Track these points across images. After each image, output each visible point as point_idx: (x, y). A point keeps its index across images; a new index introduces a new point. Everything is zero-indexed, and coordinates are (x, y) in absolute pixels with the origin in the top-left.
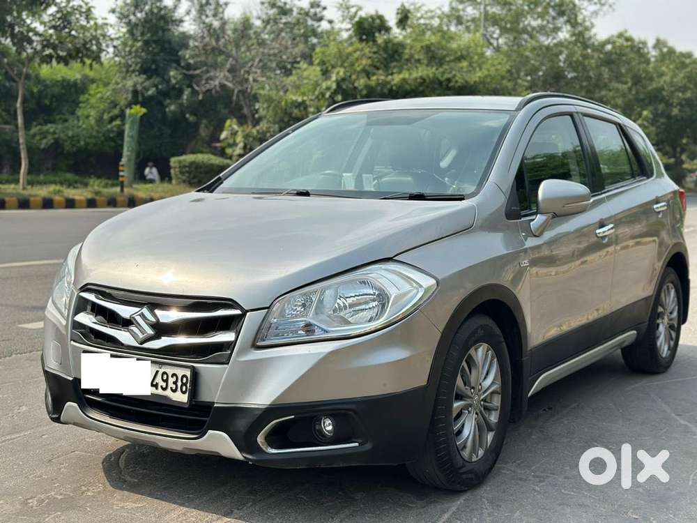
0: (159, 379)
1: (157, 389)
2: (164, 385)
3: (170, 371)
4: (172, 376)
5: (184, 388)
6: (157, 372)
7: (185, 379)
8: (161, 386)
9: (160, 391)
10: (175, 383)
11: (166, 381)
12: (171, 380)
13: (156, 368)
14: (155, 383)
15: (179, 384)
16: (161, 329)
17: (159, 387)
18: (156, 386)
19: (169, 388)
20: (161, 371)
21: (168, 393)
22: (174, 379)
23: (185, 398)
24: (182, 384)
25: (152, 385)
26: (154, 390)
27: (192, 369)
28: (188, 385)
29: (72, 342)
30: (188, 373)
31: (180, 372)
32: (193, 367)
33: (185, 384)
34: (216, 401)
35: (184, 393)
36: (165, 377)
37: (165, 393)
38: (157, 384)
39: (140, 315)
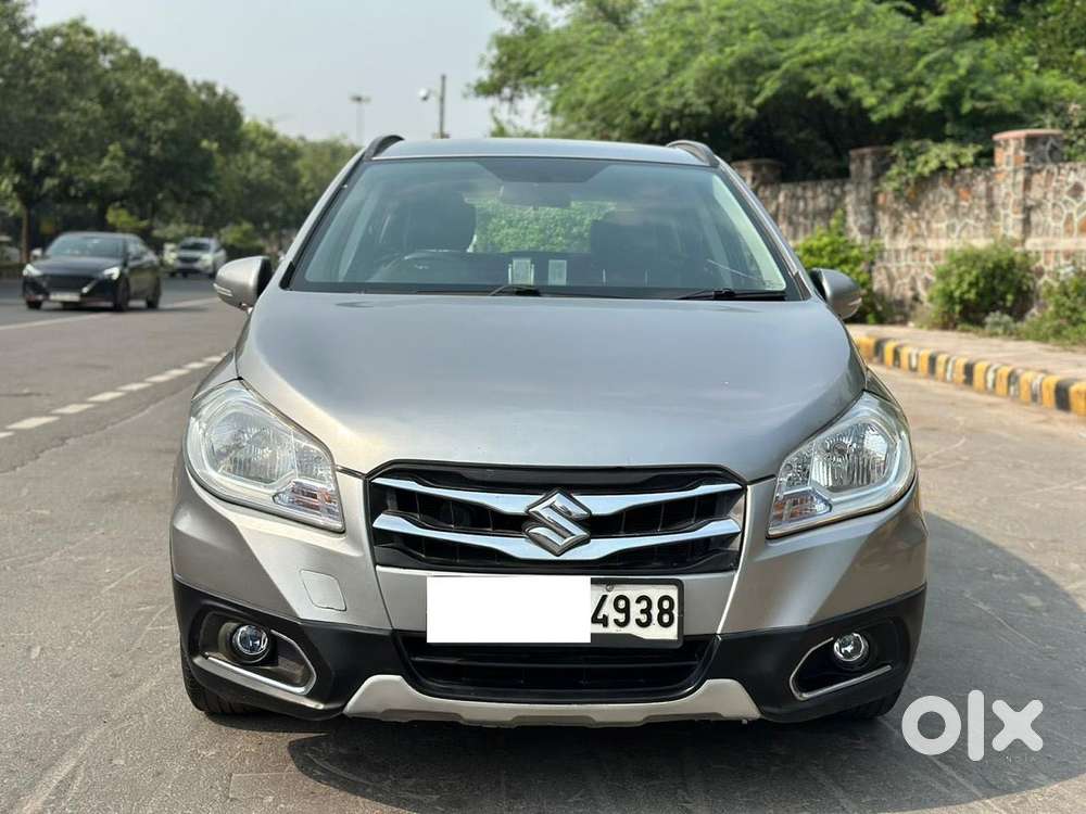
0: (608, 610)
1: (606, 625)
2: (621, 618)
3: (632, 592)
4: (638, 601)
5: (666, 618)
6: (604, 598)
7: (666, 605)
8: (616, 621)
9: (612, 629)
10: (647, 611)
11: (626, 611)
12: (635, 609)
13: (601, 591)
14: (600, 617)
15: (655, 611)
16: (598, 526)
17: (611, 622)
18: (605, 622)
19: (632, 622)
20: (612, 595)
21: (632, 629)
22: (644, 605)
23: (671, 633)
24: (662, 612)
25: (595, 620)
26: (599, 629)
27: (679, 584)
28: (675, 612)
29: (378, 568)
30: (673, 592)
31: (655, 593)
32: (680, 581)
33: (669, 611)
34: (719, 632)
35: (667, 625)
36: (622, 604)
37: (624, 631)
38: (605, 617)
39: (550, 507)
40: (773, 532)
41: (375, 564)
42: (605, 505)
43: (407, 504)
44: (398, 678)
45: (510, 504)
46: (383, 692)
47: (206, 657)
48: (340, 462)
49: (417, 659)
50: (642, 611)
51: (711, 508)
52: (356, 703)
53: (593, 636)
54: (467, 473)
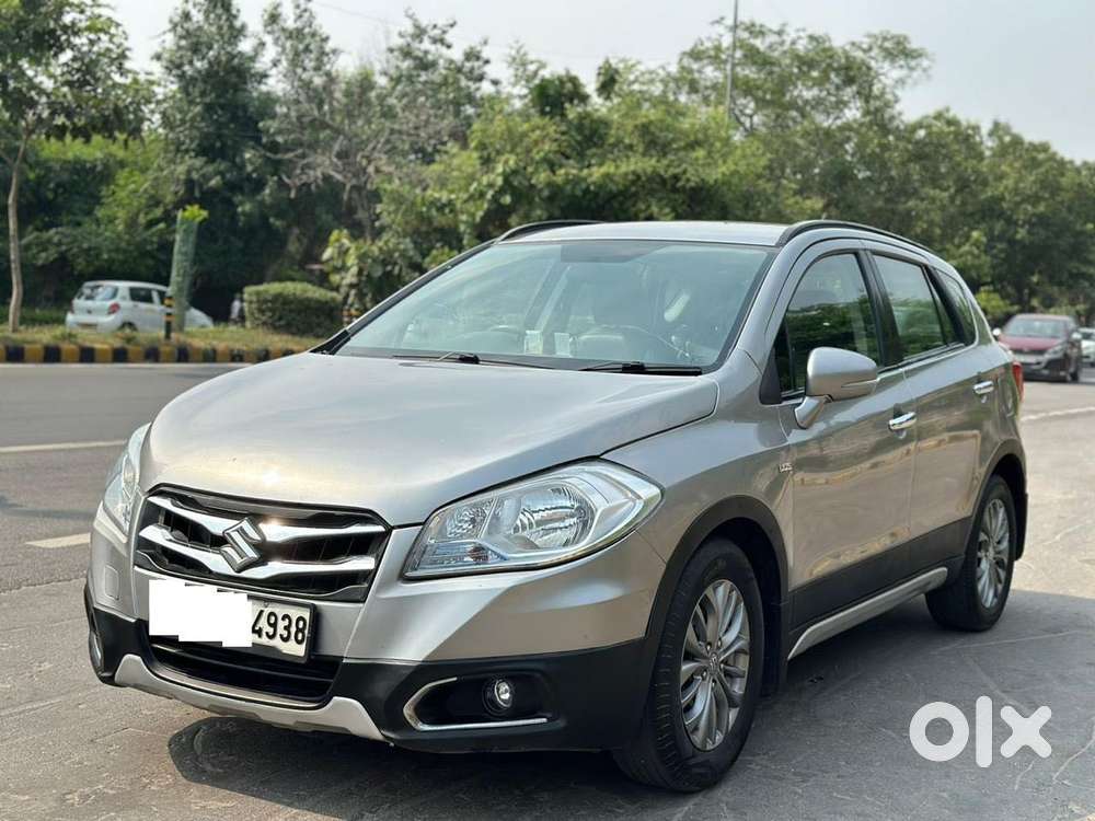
0: (263, 623)
1: (260, 636)
2: (271, 631)
3: (280, 611)
4: (283, 619)
5: (300, 636)
6: (262, 612)
7: (301, 624)
8: (267, 633)
9: (264, 640)
10: (287, 628)
11: (274, 626)
12: (281, 624)
13: (259, 607)
14: (257, 628)
15: (293, 629)
16: (266, 551)
17: (264, 634)
18: (259, 632)
19: (278, 636)
20: (267, 611)
21: (277, 642)
22: (286, 622)
23: (302, 650)
24: (299, 630)
25: (254, 630)
26: (257, 639)
27: (312, 608)
28: (307, 632)
29: (136, 568)
30: (307, 615)
31: (294, 613)
32: (313, 606)
33: (302, 631)
34: (345, 655)
35: (300, 643)
36: (272, 620)
37: (272, 643)
38: (260, 629)
39: (239, 530)
40: (409, 574)
41: (135, 564)
42: (276, 531)
44: (138, 658)
46: (132, 665)
50: (285, 628)
52: (119, 675)
53: (253, 644)
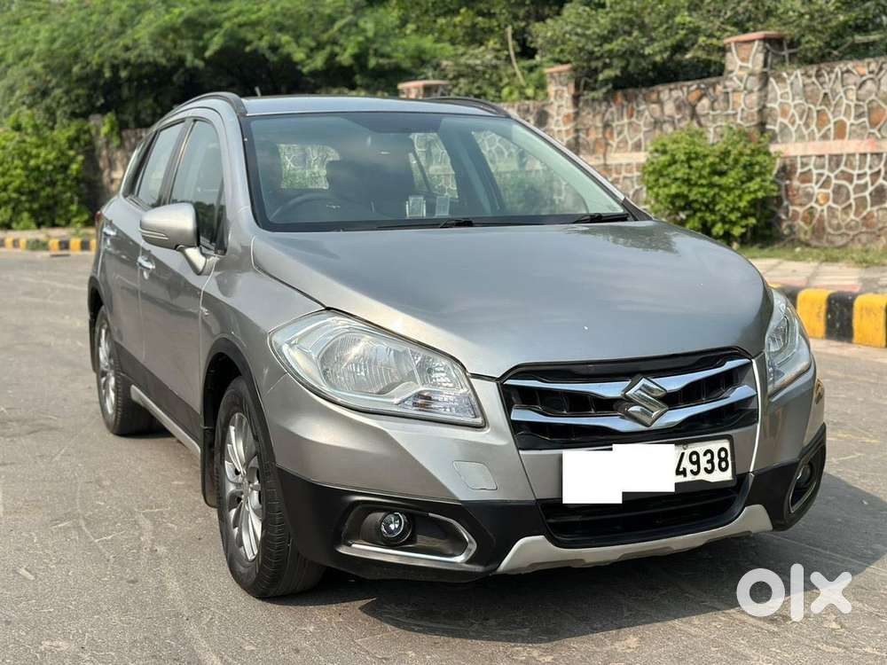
0: (686, 464)
1: (685, 476)
2: (695, 468)
3: (700, 448)
4: (705, 454)
5: (723, 465)
6: (683, 454)
7: (723, 454)
8: (691, 471)
9: (690, 477)
10: (711, 461)
11: (697, 463)
12: (704, 461)
13: (680, 450)
14: (681, 469)
15: (716, 460)
16: (672, 400)
17: (688, 472)
18: (684, 473)
19: (702, 470)
20: (688, 452)
21: (703, 476)
22: (709, 456)
23: (727, 476)
24: (721, 460)
25: (678, 473)
26: (681, 479)
27: (729, 438)
28: (729, 459)
29: (521, 452)
30: (726, 444)
31: (715, 446)
32: (730, 436)
33: (725, 459)
34: (751, 470)
35: (724, 470)
36: (694, 458)
37: (698, 478)
38: (685, 469)
39: (640, 389)
41: (519, 449)
42: (674, 383)
43: (528, 398)
44: (541, 537)
45: (610, 390)
46: (530, 550)
47: (350, 545)
48: (470, 370)
49: (551, 521)
50: (708, 462)
51: (730, 379)
52: (509, 563)
53: (677, 485)
54: (574, 368)
